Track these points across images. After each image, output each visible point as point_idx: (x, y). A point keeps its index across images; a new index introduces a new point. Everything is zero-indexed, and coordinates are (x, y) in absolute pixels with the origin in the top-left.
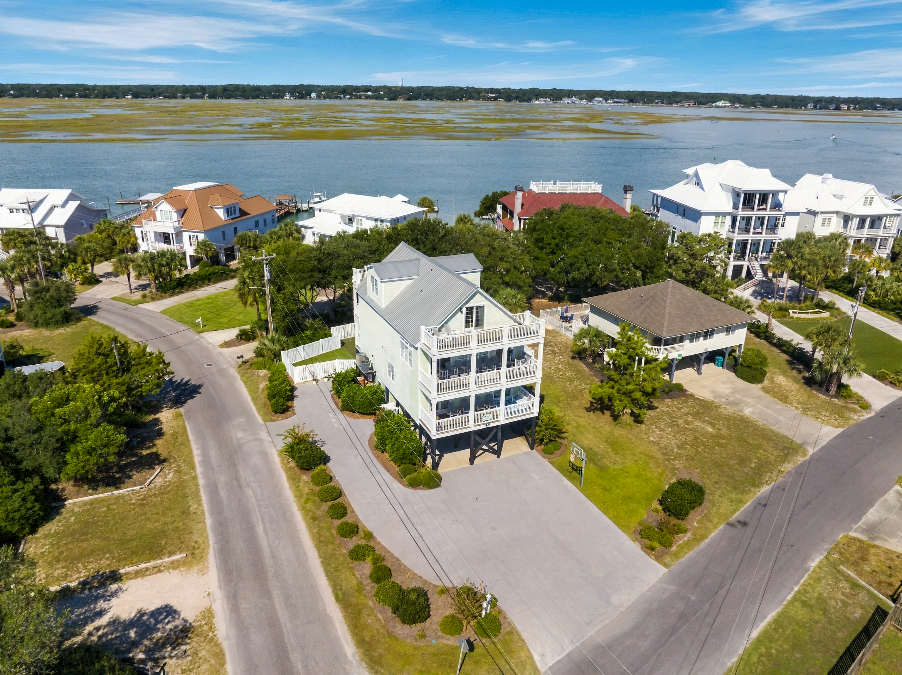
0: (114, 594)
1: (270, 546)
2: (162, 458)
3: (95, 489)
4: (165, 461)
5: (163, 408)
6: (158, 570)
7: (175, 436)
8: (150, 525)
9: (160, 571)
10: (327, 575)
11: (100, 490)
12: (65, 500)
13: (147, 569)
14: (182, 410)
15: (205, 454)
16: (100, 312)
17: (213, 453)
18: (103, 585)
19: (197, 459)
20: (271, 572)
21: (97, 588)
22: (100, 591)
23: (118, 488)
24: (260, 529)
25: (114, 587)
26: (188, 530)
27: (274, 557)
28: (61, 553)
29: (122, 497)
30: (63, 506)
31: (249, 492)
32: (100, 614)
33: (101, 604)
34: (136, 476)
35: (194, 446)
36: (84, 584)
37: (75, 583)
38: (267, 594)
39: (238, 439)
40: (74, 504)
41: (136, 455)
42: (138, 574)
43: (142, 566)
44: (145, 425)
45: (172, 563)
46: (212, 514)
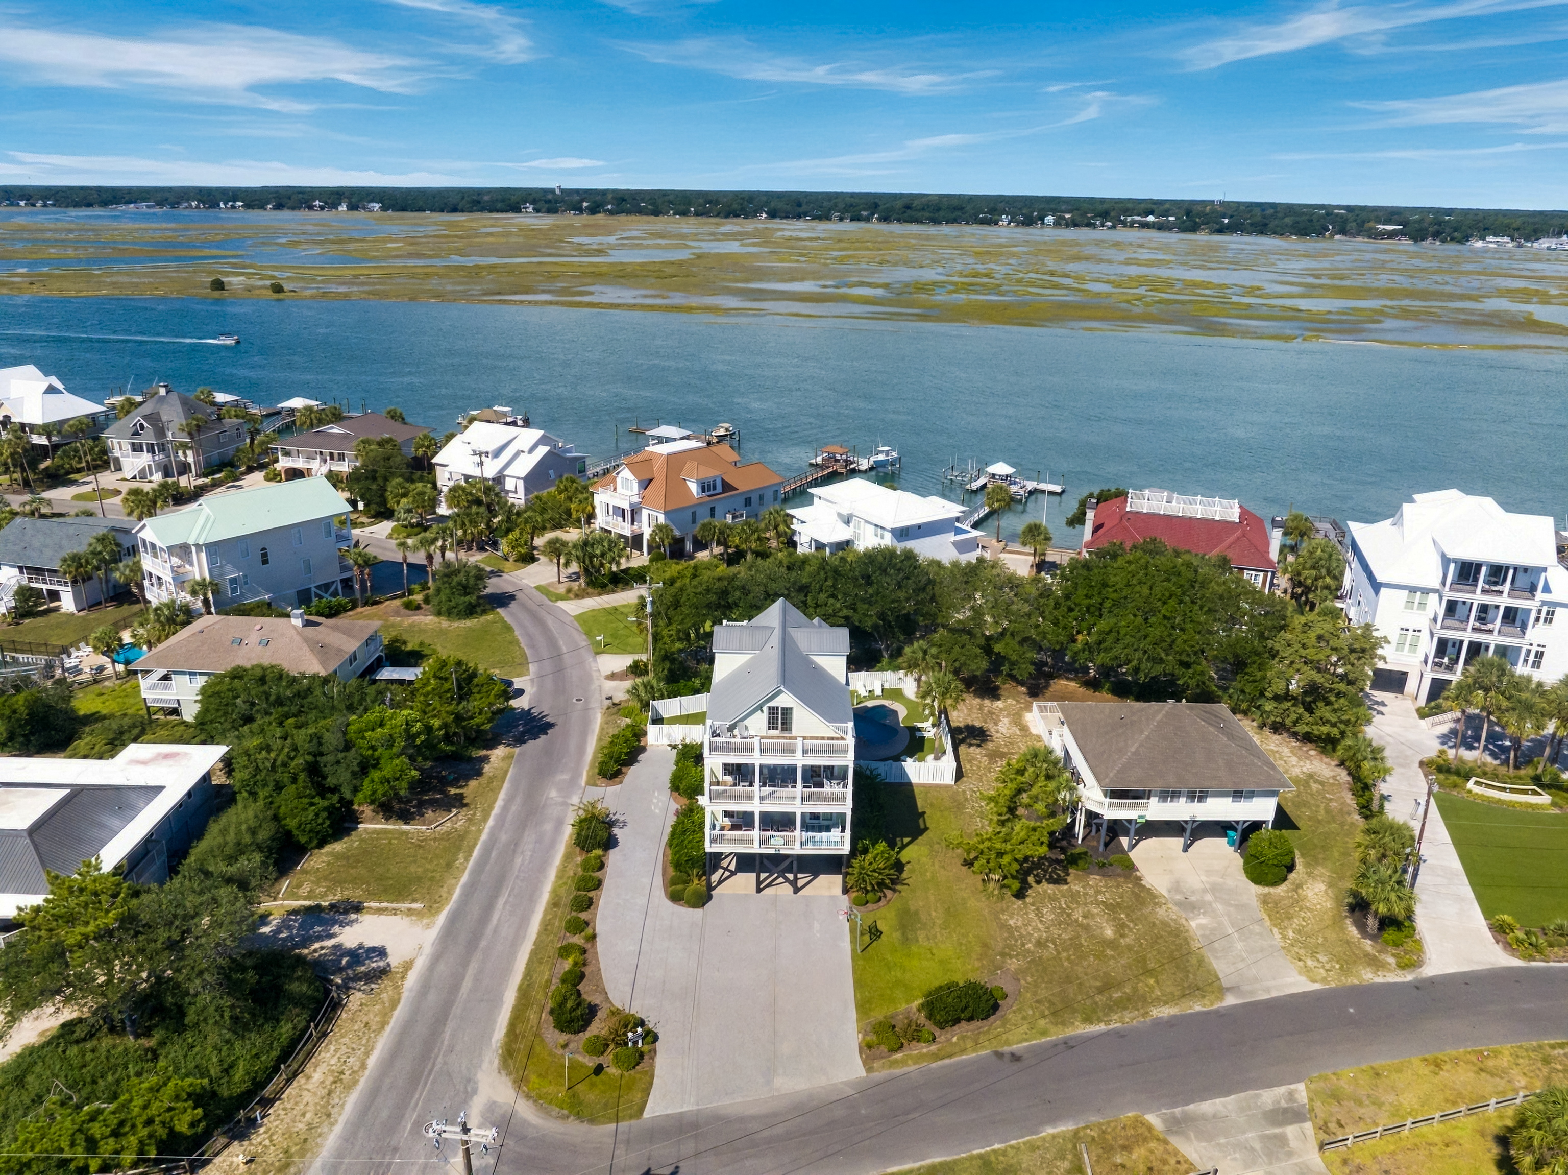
0: (350, 923)
1: (499, 920)
2: (465, 801)
3: (387, 819)
4: (466, 805)
5: (501, 743)
6: (395, 912)
7: (491, 780)
8: (413, 868)
9: (395, 914)
10: (527, 964)
11: (392, 821)
12: (361, 822)
13: (387, 909)
14: (517, 750)
15: (505, 808)
16: (513, 605)
17: (514, 808)
18: (346, 912)
19: (496, 811)
20: (483, 943)
21: (341, 913)
22: (341, 917)
23: (407, 823)
24: (501, 902)
25: (353, 916)
26: (440, 883)
27: (495, 931)
28: (332, 873)
29: (406, 833)
30: (356, 829)
31: (518, 861)
32: (331, 936)
33: (336, 929)
34: (429, 814)
35: (502, 795)
36: (332, 906)
37: (327, 904)
38: (465, 964)
39: (547, 798)
40: (365, 830)
41: (443, 792)
42: (380, 911)
43: (385, 905)
44: (470, 759)
45: (409, 910)
46: (472, 873)
